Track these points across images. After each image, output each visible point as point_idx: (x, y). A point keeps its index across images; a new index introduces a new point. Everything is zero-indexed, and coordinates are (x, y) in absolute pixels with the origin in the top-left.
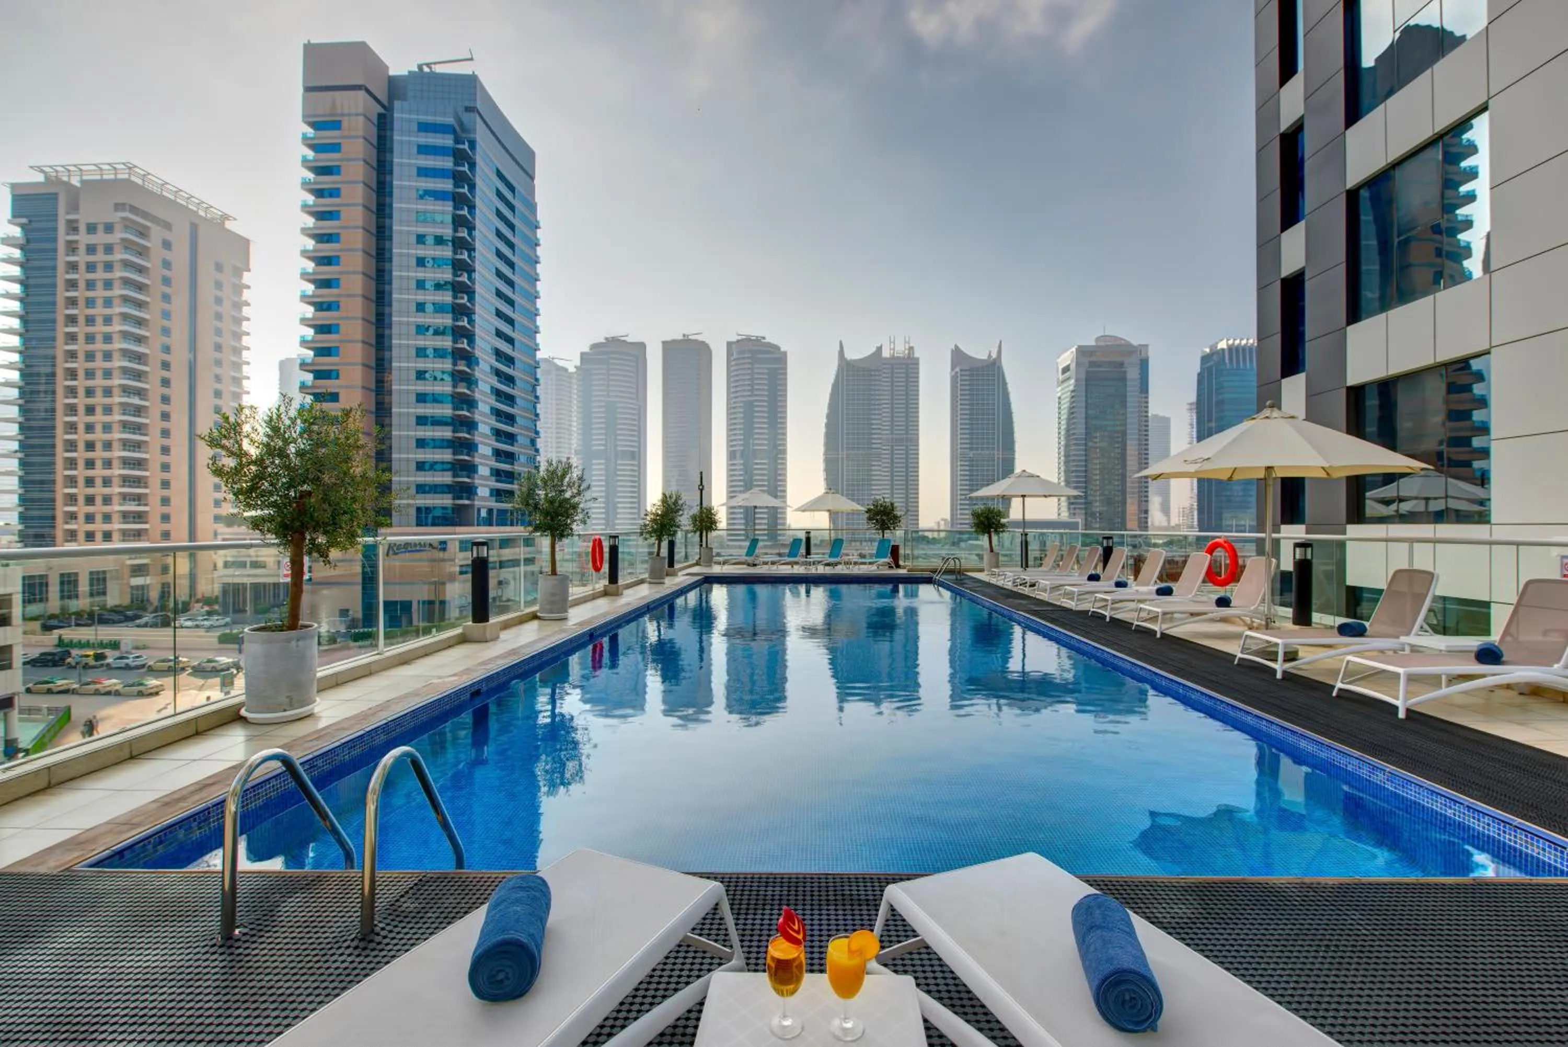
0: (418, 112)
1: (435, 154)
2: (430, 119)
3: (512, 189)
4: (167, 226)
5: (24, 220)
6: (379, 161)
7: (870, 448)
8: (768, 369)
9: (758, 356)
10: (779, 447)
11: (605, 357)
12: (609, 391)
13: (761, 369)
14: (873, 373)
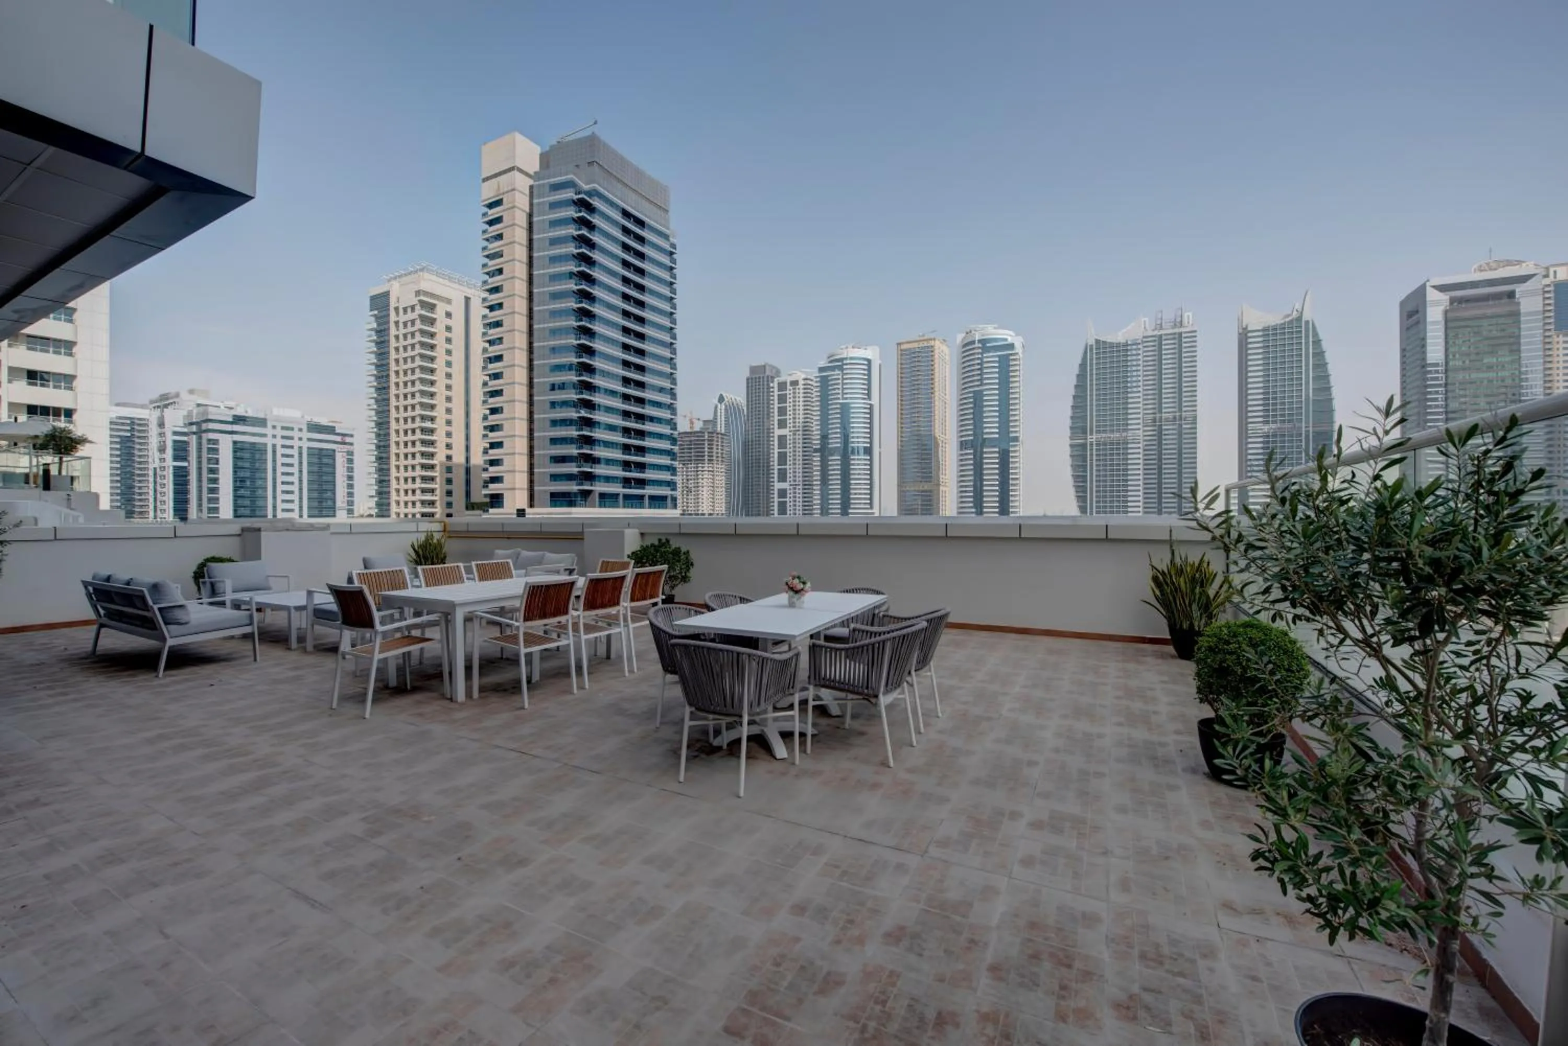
3: (641, 223)
4: (449, 301)
5: (376, 312)
7: (1126, 430)
8: (999, 356)
9: (988, 345)
10: (1012, 435)
11: (840, 364)
12: (843, 394)
13: (991, 358)
14: (1129, 348)
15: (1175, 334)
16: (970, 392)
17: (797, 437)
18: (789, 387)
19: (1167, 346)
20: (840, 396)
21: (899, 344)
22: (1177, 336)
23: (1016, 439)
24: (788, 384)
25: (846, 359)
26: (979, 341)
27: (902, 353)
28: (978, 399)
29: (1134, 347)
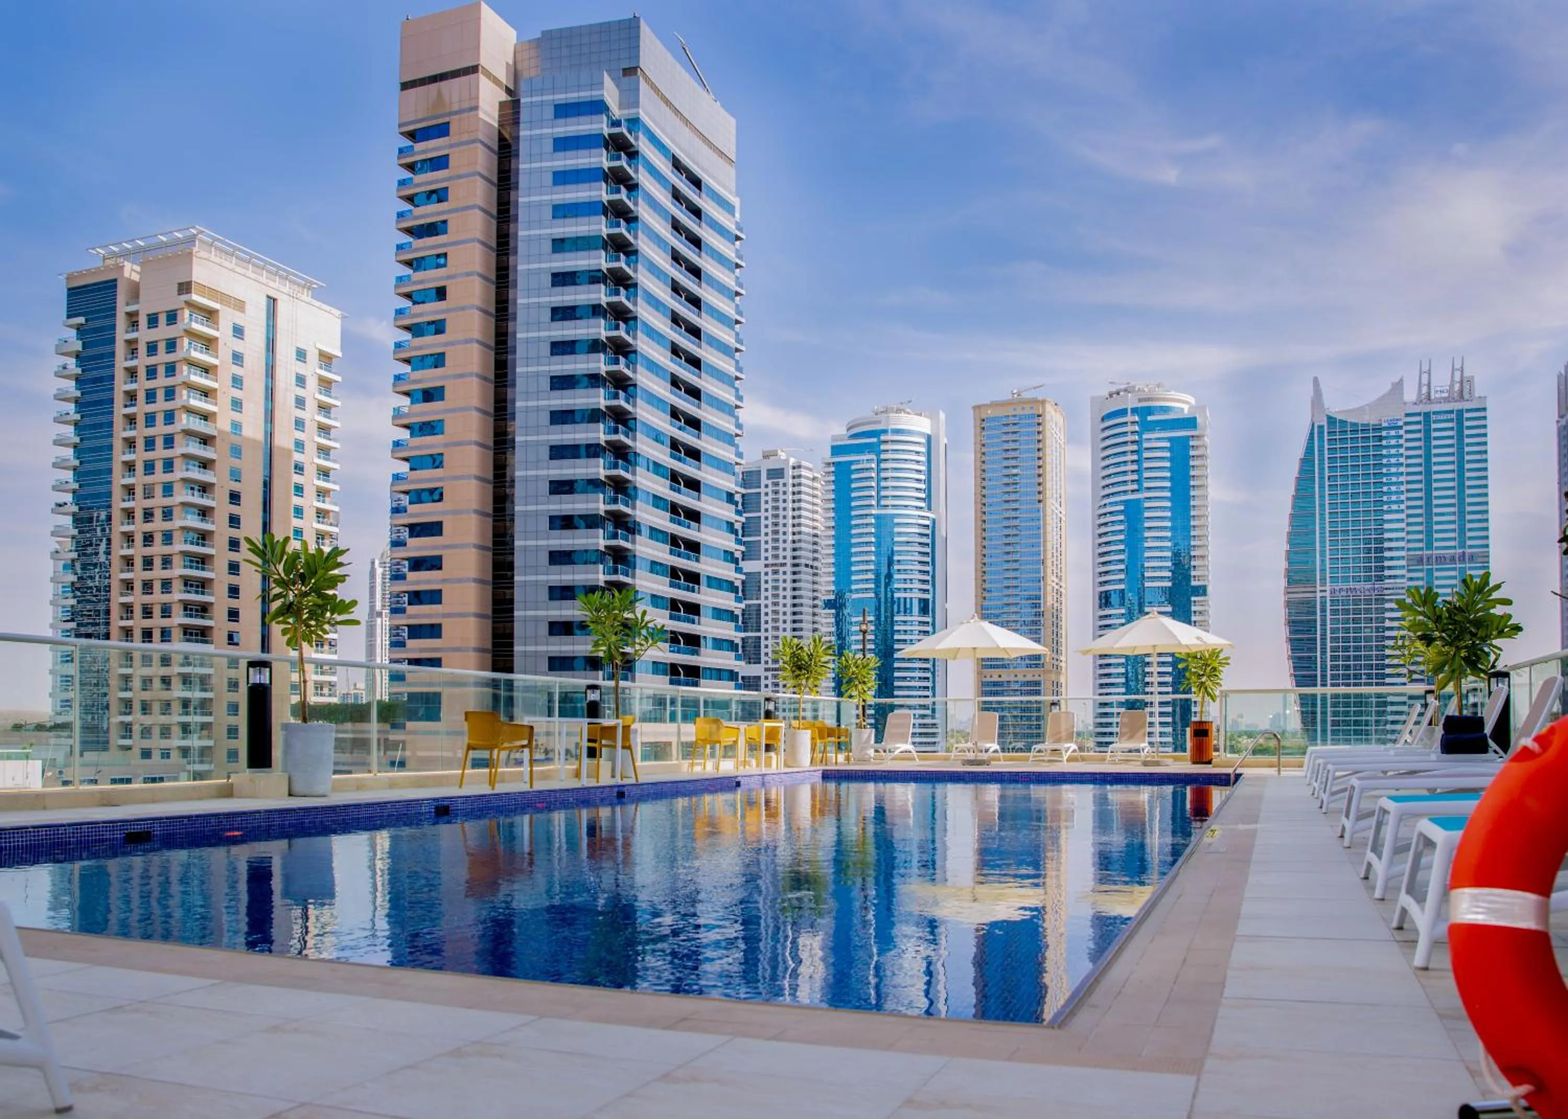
0: (554, 91)
1: (578, 148)
2: (572, 96)
3: (696, 183)
4: (240, 305)
5: (81, 320)
6: (500, 172)
7: (1380, 578)
8: (1170, 439)
9: (1149, 418)
10: (1194, 583)
11: (875, 440)
12: (879, 498)
13: (1157, 440)
14: (1384, 433)
15: (1451, 412)
16: (1116, 503)
17: (781, 577)
18: (764, 480)
19: (1442, 432)
20: (874, 502)
21: (977, 408)
22: (1454, 416)
23: (1202, 591)
24: (764, 475)
25: (885, 432)
26: (1135, 411)
27: (983, 424)
28: (1133, 512)
29: (1393, 433)
